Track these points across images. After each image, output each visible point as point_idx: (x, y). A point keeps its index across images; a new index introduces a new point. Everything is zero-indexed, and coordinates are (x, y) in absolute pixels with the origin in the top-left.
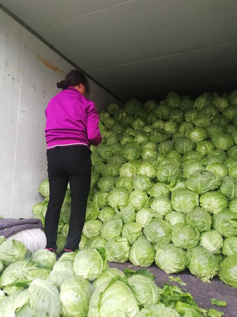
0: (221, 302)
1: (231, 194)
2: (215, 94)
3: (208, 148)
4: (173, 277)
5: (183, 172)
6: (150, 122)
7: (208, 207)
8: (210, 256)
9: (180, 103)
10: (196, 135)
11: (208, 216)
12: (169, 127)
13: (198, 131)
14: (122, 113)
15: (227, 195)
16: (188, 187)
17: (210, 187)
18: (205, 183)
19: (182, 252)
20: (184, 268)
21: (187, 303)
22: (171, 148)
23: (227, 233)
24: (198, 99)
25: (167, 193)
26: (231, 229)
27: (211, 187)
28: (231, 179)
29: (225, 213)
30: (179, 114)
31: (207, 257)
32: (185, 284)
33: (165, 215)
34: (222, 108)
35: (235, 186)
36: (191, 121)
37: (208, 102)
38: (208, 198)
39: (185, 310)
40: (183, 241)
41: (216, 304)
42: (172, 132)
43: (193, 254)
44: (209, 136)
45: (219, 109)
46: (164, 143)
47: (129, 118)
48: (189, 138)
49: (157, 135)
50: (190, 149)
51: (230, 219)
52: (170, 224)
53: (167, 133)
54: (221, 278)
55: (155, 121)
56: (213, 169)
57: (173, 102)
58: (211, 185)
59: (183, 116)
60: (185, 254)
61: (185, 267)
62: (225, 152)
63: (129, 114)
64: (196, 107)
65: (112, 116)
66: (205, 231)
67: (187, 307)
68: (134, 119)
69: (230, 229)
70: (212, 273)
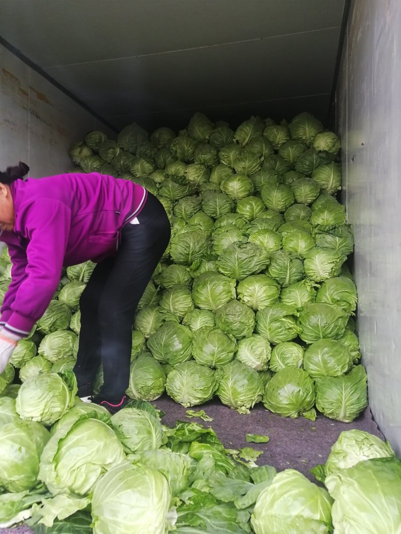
0: (262, 438)
1: (285, 278)
2: (269, 121)
3: (255, 208)
4: (194, 412)
5: (212, 247)
6: (163, 165)
7: (250, 300)
8: (250, 374)
9: (213, 133)
10: (235, 187)
11: (248, 313)
12: (193, 174)
13: (239, 180)
14: (113, 148)
15: (278, 279)
16: (220, 270)
17: (253, 268)
18: (245, 261)
19: (208, 372)
20: (211, 395)
21: (206, 442)
22: (195, 208)
23: (278, 337)
24: (241, 127)
25: (187, 281)
26: (283, 330)
27: (255, 267)
28: (285, 255)
29: (275, 306)
30: (210, 152)
31: (246, 375)
32: (211, 420)
33: (183, 315)
34: (278, 144)
35: (292, 265)
36: (230, 164)
37: (257, 133)
38: (250, 286)
39: (203, 453)
40: (210, 354)
41: (253, 440)
42: (199, 183)
43: (225, 374)
44: (258, 188)
45: (274, 144)
46: (184, 201)
47: (125, 157)
48: (225, 192)
49: (173, 186)
50: (227, 210)
51: (281, 315)
52: (190, 330)
53: (189, 183)
54: (266, 406)
55: (171, 163)
56: (260, 240)
57: (200, 131)
58: (255, 264)
59: (217, 155)
60: (213, 375)
61: (214, 394)
62: (280, 215)
63: (126, 151)
64: (237, 141)
65: (95, 153)
66: (244, 337)
67: (207, 448)
68: (134, 160)
69: (281, 332)
70: (253, 398)
